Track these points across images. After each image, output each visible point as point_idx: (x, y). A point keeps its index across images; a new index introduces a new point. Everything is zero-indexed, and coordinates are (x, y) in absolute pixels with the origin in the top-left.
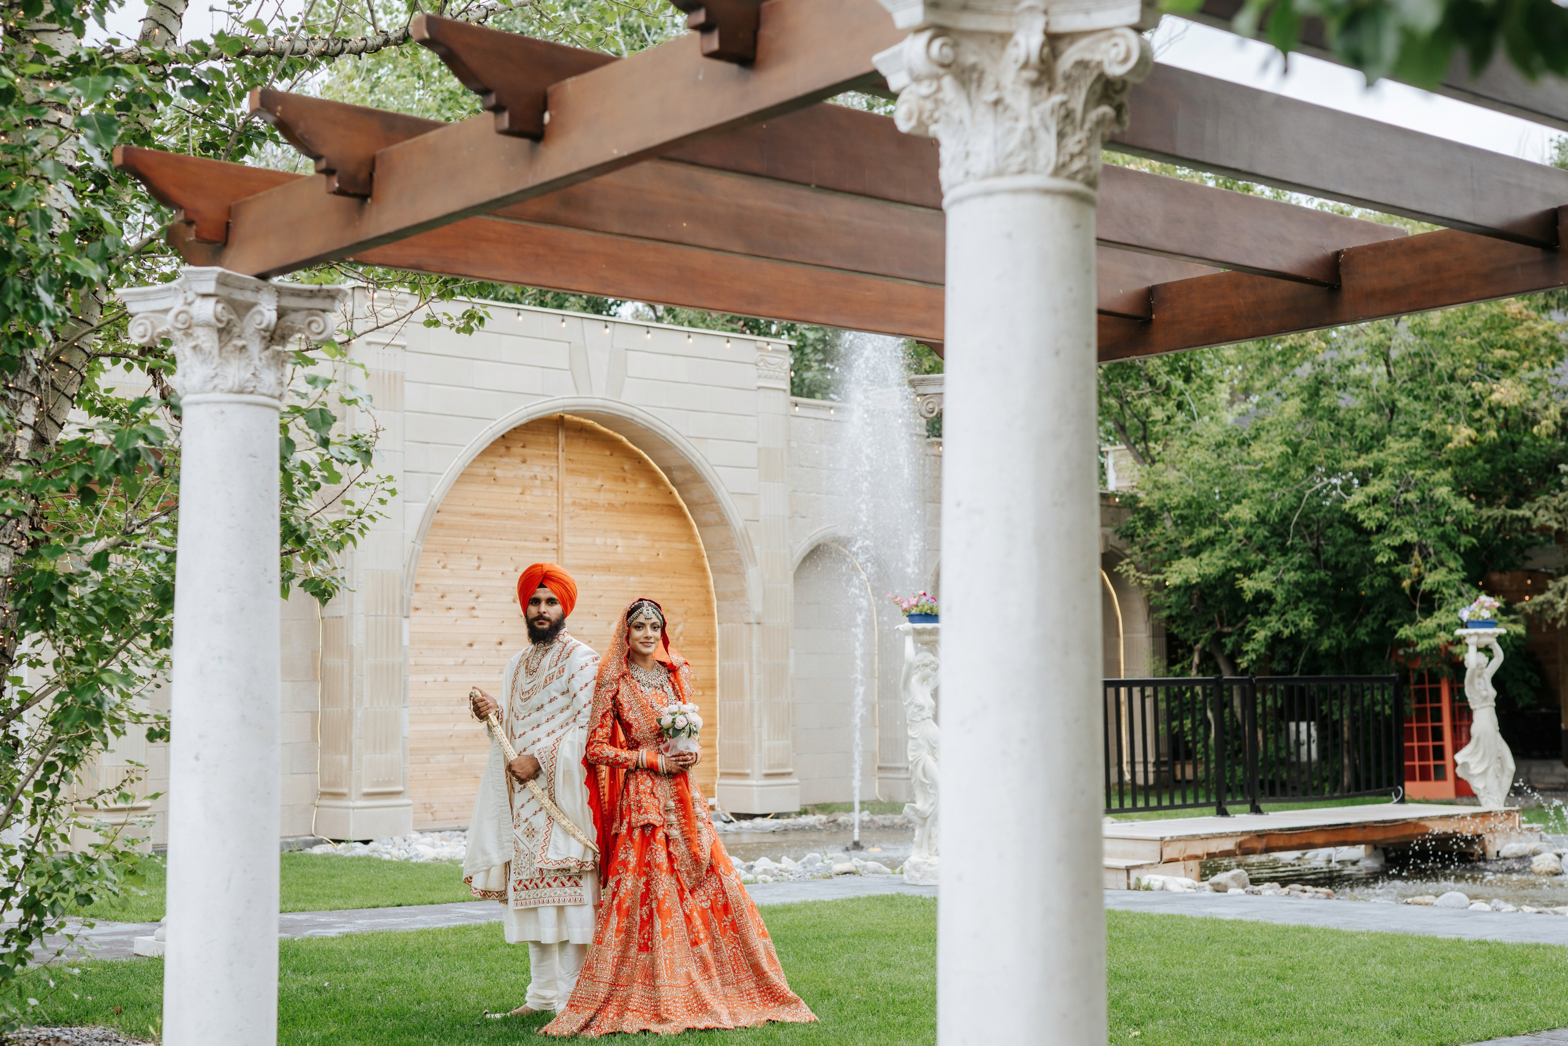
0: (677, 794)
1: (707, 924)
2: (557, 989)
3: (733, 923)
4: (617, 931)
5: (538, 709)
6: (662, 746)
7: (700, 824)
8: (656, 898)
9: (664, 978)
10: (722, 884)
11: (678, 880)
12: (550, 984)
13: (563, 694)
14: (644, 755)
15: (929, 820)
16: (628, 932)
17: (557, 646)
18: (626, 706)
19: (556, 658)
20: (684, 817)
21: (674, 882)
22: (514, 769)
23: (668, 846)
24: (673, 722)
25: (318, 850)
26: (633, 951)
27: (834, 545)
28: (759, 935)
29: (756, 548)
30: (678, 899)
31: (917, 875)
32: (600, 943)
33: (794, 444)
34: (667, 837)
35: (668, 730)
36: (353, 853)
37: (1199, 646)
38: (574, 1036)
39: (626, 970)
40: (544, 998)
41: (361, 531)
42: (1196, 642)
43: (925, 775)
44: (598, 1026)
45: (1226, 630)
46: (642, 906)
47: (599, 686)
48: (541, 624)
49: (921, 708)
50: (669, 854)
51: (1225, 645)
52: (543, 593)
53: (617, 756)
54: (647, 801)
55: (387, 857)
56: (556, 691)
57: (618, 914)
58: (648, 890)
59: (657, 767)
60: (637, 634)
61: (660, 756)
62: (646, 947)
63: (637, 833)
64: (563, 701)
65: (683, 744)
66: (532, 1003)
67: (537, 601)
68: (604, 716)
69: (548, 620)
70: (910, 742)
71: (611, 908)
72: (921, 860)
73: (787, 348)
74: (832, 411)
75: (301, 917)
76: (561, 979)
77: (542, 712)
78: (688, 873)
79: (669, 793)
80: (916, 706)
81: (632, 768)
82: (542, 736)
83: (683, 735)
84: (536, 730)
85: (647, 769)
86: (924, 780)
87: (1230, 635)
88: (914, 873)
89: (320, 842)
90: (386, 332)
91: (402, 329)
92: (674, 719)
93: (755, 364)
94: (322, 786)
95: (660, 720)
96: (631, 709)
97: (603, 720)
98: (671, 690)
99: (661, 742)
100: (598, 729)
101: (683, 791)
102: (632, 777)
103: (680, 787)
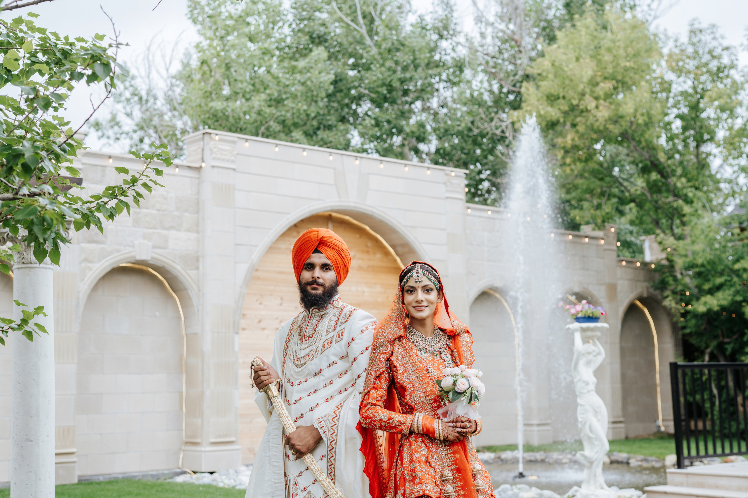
0: (455, 462)
5: (316, 375)
6: (440, 412)
13: (342, 358)
14: (419, 419)
17: (331, 312)
18: (400, 369)
19: (333, 323)
20: (463, 487)
22: (293, 442)
24: (454, 384)
25: (180, 479)
27: (491, 292)
33: (468, 232)
35: (447, 392)
36: (201, 482)
37: (708, 350)
42: (707, 347)
43: (591, 431)
45: (727, 340)
47: (375, 348)
48: (315, 289)
49: (587, 384)
51: (726, 349)
52: (317, 259)
53: (390, 419)
54: (421, 470)
56: (335, 355)
59: (434, 433)
60: (409, 298)
61: (436, 421)
64: (341, 365)
65: (462, 409)
67: (311, 267)
68: (378, 377)
69: (322, 285)
70: (579, 408)
73: (462, 174)
74: (489, 212)
77: (319, 377)
79: (447, 462)
80: (584, 382)
81: (406, 432)
82: (321, 402)
83: (464, 399)
84: (313, 396)
87: (729, 343)
89: (184, 473)
90: (223, 160)
91: (233, 158)
92: (455, 381)
93: (445, 183)
94: (187, 437)
95: (439, 383)
96: (406, 371)
97: (377, 382)
98: (449, 356)
99: (439, 407)
100: (373, 391)
101: (461, 460)
102: (406, 443)
103: (457, 456)
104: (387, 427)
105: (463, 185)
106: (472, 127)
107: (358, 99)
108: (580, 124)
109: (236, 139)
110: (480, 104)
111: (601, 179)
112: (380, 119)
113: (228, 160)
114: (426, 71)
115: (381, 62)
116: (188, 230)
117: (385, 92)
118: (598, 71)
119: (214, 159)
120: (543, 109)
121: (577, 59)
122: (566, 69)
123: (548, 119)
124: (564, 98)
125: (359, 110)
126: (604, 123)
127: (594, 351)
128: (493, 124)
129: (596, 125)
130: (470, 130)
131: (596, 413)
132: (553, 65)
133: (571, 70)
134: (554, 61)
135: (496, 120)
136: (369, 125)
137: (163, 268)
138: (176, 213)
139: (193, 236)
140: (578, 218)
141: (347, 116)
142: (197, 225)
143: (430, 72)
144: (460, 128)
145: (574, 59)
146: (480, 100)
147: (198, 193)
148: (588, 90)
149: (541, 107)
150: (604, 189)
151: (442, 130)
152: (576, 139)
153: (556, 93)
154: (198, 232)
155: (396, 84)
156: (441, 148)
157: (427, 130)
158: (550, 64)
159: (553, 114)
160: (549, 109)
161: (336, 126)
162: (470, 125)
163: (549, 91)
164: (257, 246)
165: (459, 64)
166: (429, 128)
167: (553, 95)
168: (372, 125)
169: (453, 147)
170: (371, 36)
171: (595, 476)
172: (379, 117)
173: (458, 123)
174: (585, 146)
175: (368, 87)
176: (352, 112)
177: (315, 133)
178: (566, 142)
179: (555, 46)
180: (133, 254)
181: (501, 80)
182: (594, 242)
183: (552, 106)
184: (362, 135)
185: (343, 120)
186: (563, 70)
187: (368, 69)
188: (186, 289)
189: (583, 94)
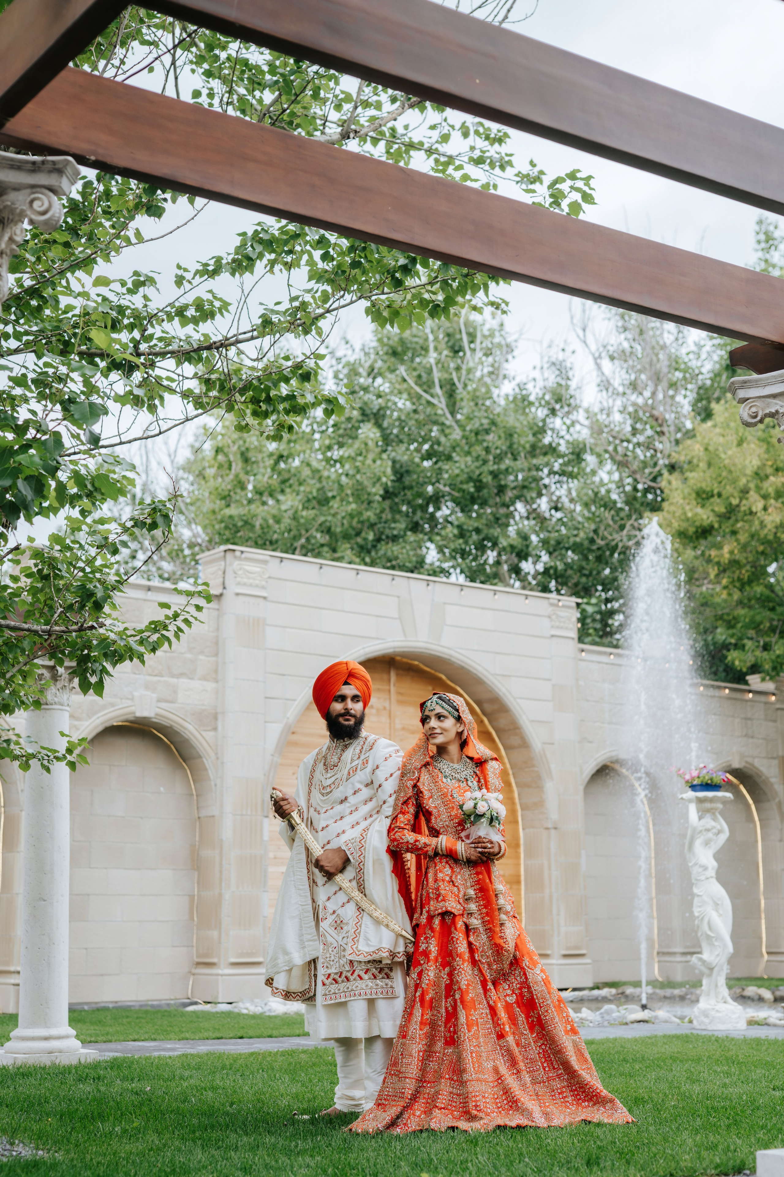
0: (478, 882)
1: (513, 1019)
2: (365, 1089)
3: (539, 1019)
4: (421, 1023)
5: (342, 802)
6: (463, 834)
7: (503, 917)
8: (459, 988)
9: (471, 1074)
10: (526, 978)
11: (480, 971)
12: (357, 1084)
13: (367, 785)
14: (444, 841)
15: (715, 970)
16: (433, 1025)
18: (427, 794)
19: (358, 751)
20: (486, 907)
21: (476, 973)
22: (322, 863)
23: (468, 936)
24: (475, 807)
25: (191, 1008)
26: (439, 1045)
28: (567, 1032)
29: (553, 766)
30: (482, 991)
31: (706, 1021)
32: (404, 1037)
33: (581, 683)
34: (467, 926)
35: (469, 816)
36: (217, 1010)
38: (379, 1133)
39: (433, 1066)
40: (353, 1099)
41: (177, 636)
43: (710, 928)
44: (405, 1124)
46: (447, 998)
47: (403, 775)
48: (348, 720)
49: (706, 868)
50: (470, 944)
52: (348, 691)
53: (416, 841)
54: (445, 888)
55: (245, 1011)
56: (360, 782)
57: (422, 1005)
58: (451, 980)
59: (457, 854)
61: (460, 842)
62: (452, 1041)
63: (437, 921)
64: (366, 792)
65: (482, 830)
66: (340, 1105)
67: (343, 698)
68: (405, 803)
69: (354, 716)
70: (696, 900)
71: (414, 1001)
72: (709, 1007)
73: (574, 605)
74: (612, 657)
75: (152, 1044)
76: (368, 1078)
77: (346, 805)
78: (489, 965)
79: (470, 881)
80: (701, 866)
81: (431, 853)
82: (347, 828)
83: (485, 821)
84: (339, 822)
85: (446, 856)
86: (709, 933)
88: (702, 1018)
89: (196, 1003)
90: (251, 585)
91: (264, 583)
92: (476, 804)
93: (549, 617)
94: (197, 957)
95: (461, 807)
96: (431, 797)
97: (405, 807)
98: (475, 783)
99: (463, 830)
100: (400, 816)
101: (484, 881)
102: (431, 864)
103: (481, 877)
104: (414, 849)
105: (574, 619)
106: (595, 537)
107: (436, 499)
108: (741, 532)
109: (268, 558)
110: (608, 505)
111: (773, 609)
112: (465, 527)
113: (257, 586)
114: (530, 459)
115: (466, 448)
116: (204, 678)
117: (472, 490)
118: (767, 460)
119: (239, 584)
120: (691, 510)
121: (740, 443)
122: (723, 456)
123: (698, 524)
124: (719, 495)
125: (439, 514)
126: (774, 530)
127: (714, 827)
128: (625, 532)
129: (763, 533)
130: (592, 541)
131: (717, 906)
132: (706, 449)
133: (730, 458)
134: (708, 444)
135: (628, 527)
136: (451, 535)
137: (171, 728)
138: (189, 656)
139: (210, 686)
140: (737, 663)
141: (421, 522)
142: (216, 671)
143: (535, 461)
144: (578, 539)
145: (735, 443)
146: (607, 500)
147: (217, 630)
148: (752, 485)
149: (687, 508)
150: (775, 623)
151: (552, 542)
152: (736, 551)
153: (708, 489)
154: (216, 681)
155: (487, 479)
156: (551, 567)
157: (531, 542)
158: (702, 449)
159: (705, 517)
160: (699, 510)
161: (403, 536)
162: (591, 535)
163: (699, 485)
164: (294, 700)
165: (577, 450)
166: (534, 538)
167: (704, 492)
168: (455, 536)
169: (568, 566)
170: (453, 413)
171: (716, 986)
172: (464, 524)
173: (575, 532)
174: (748, 562)
175: (448, 482)
176: (428, 516)
177: (374, 547)
178: (722, 555)
179: (709, 423)
180: (133, 709)
181: (634, 472)
182: (762, 698)
183: (703, 506)
184: (440, 550)
185: (415, 528)
186: (720, 458)
187: (449, 458)
188: (200, 757)
189: (745, 492)
